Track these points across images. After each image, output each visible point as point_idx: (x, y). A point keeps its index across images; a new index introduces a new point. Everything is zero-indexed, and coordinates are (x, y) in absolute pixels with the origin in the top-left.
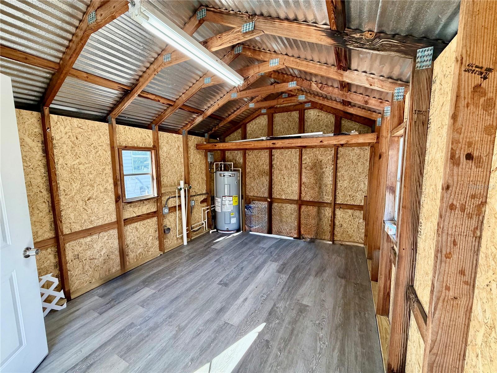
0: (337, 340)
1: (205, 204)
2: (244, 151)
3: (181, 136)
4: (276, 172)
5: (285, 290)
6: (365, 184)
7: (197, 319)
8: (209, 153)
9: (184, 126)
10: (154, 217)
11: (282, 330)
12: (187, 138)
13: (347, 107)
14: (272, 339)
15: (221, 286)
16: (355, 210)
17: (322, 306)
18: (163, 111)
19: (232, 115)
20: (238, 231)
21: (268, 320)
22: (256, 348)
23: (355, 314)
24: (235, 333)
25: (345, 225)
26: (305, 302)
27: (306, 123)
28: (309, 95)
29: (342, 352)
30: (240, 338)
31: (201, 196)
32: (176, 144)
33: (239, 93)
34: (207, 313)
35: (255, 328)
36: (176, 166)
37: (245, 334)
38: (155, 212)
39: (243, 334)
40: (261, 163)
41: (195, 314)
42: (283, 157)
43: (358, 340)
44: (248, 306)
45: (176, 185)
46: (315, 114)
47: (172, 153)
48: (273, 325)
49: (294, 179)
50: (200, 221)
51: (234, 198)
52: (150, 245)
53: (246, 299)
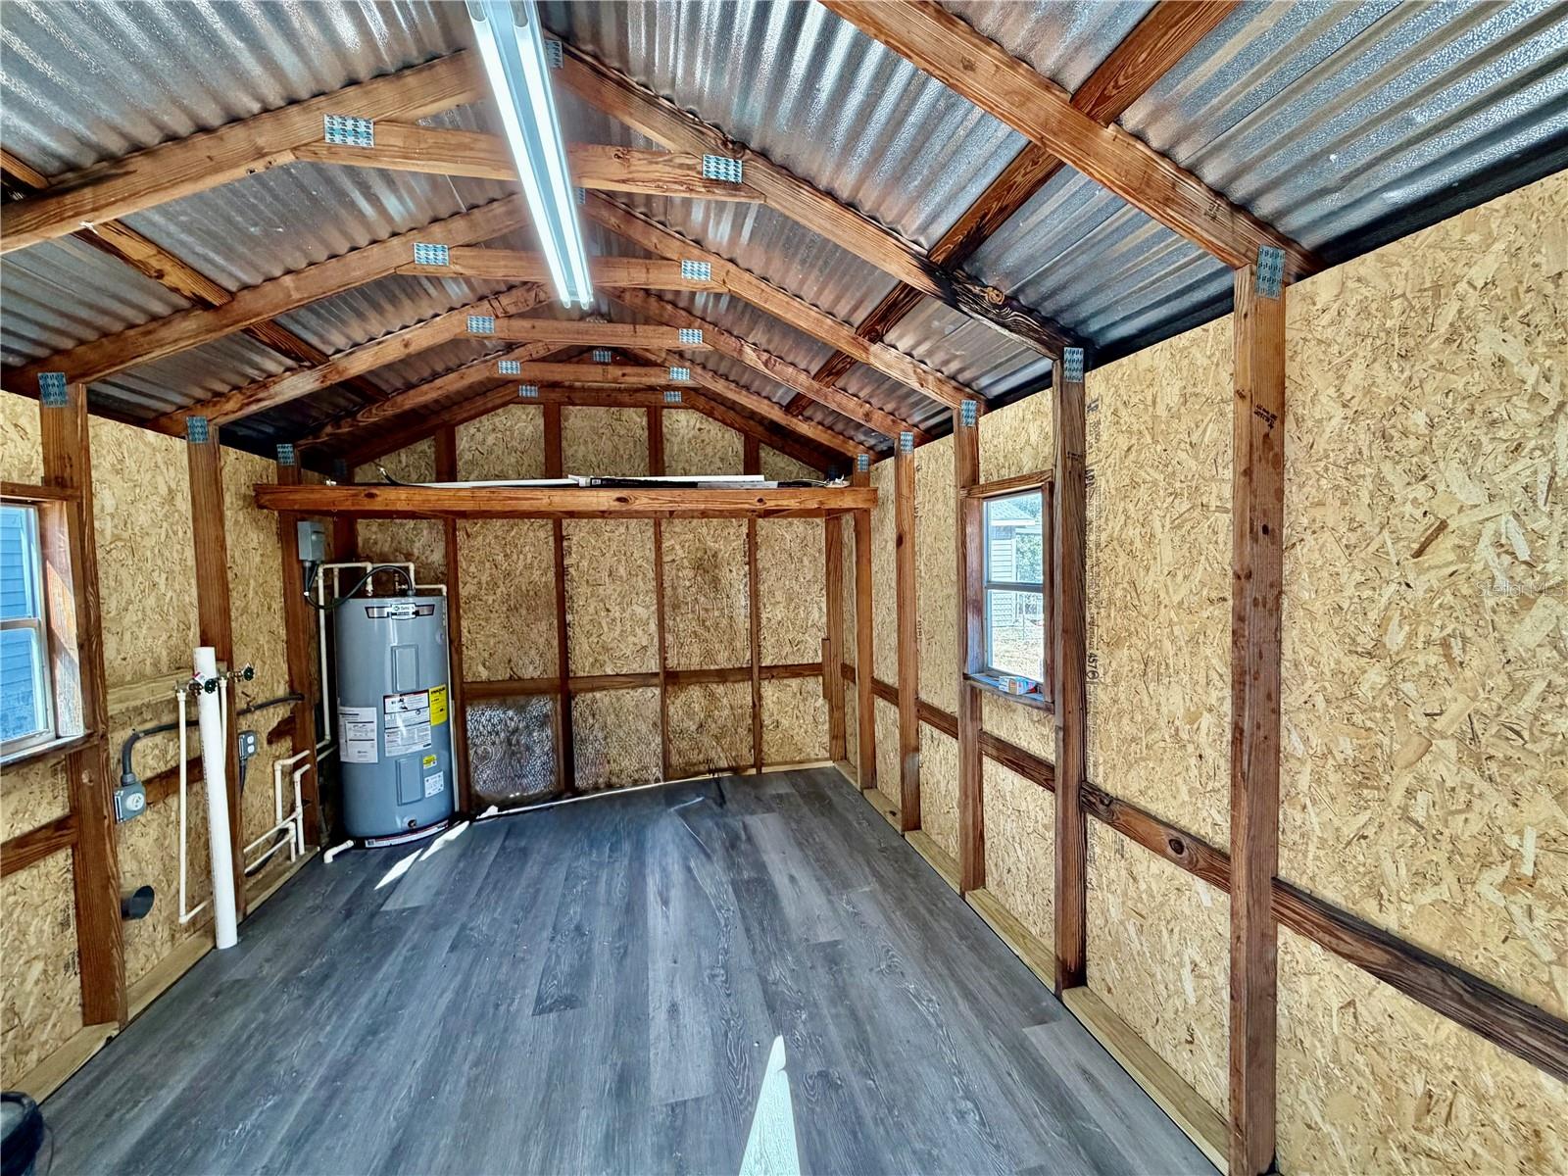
0: (943, 980)
1: (287, 744)
2: (450, 520)
3: (179, 445)
4: (579, 592)
5: (756, 930)
6: (820, 609)
7: (561, 1161)
8: (304, 527)
9: (199, 401)
10: (58, 847)
11: (831, 1027)
12: (216, 456)
13: (795, 420)
14: (830, 1062)
15: (553, 1016)
16: (804, 676)
17: (863, 925)
18: (140, 319)
19: (425, 387)
20: (452, 819)
21: (779, 1027)
22: (813, 1111)
23: (931, 912)
24: (725, 1113)
25: (785, 722)
26: (824, 937)
27: (667, 446)
28: (699, 370)
29: (970, 996)
30: (752, 1114)
31: (271, 710)
32: (160, 479)
33: (504, 322)
34: (582, 1122)
35: (764, 1064)
36: (162, 582)
37: (756, 1098)
38: (59, 825)
39: (749, 1098)
40: (521, 564)
41: (536, 1153)
42: (600, 544)
43: (971, 957)
44: (699, 1023)
45: (165, 670)
46: (692, 423)
47: (143, 519)
48: (801, 1031)
49: (639, 610)
50: (269, 821)
51: (432, 698)
52: (27, 1017)
53: (674, 1010)
